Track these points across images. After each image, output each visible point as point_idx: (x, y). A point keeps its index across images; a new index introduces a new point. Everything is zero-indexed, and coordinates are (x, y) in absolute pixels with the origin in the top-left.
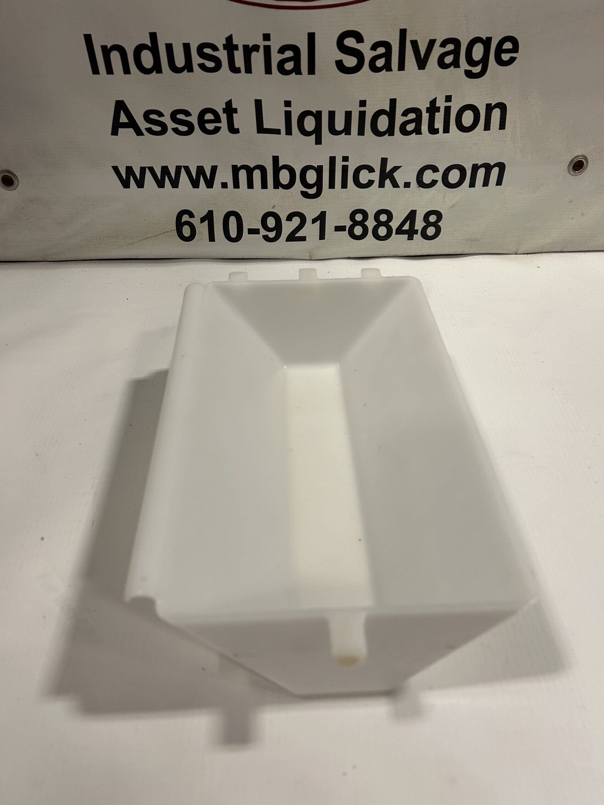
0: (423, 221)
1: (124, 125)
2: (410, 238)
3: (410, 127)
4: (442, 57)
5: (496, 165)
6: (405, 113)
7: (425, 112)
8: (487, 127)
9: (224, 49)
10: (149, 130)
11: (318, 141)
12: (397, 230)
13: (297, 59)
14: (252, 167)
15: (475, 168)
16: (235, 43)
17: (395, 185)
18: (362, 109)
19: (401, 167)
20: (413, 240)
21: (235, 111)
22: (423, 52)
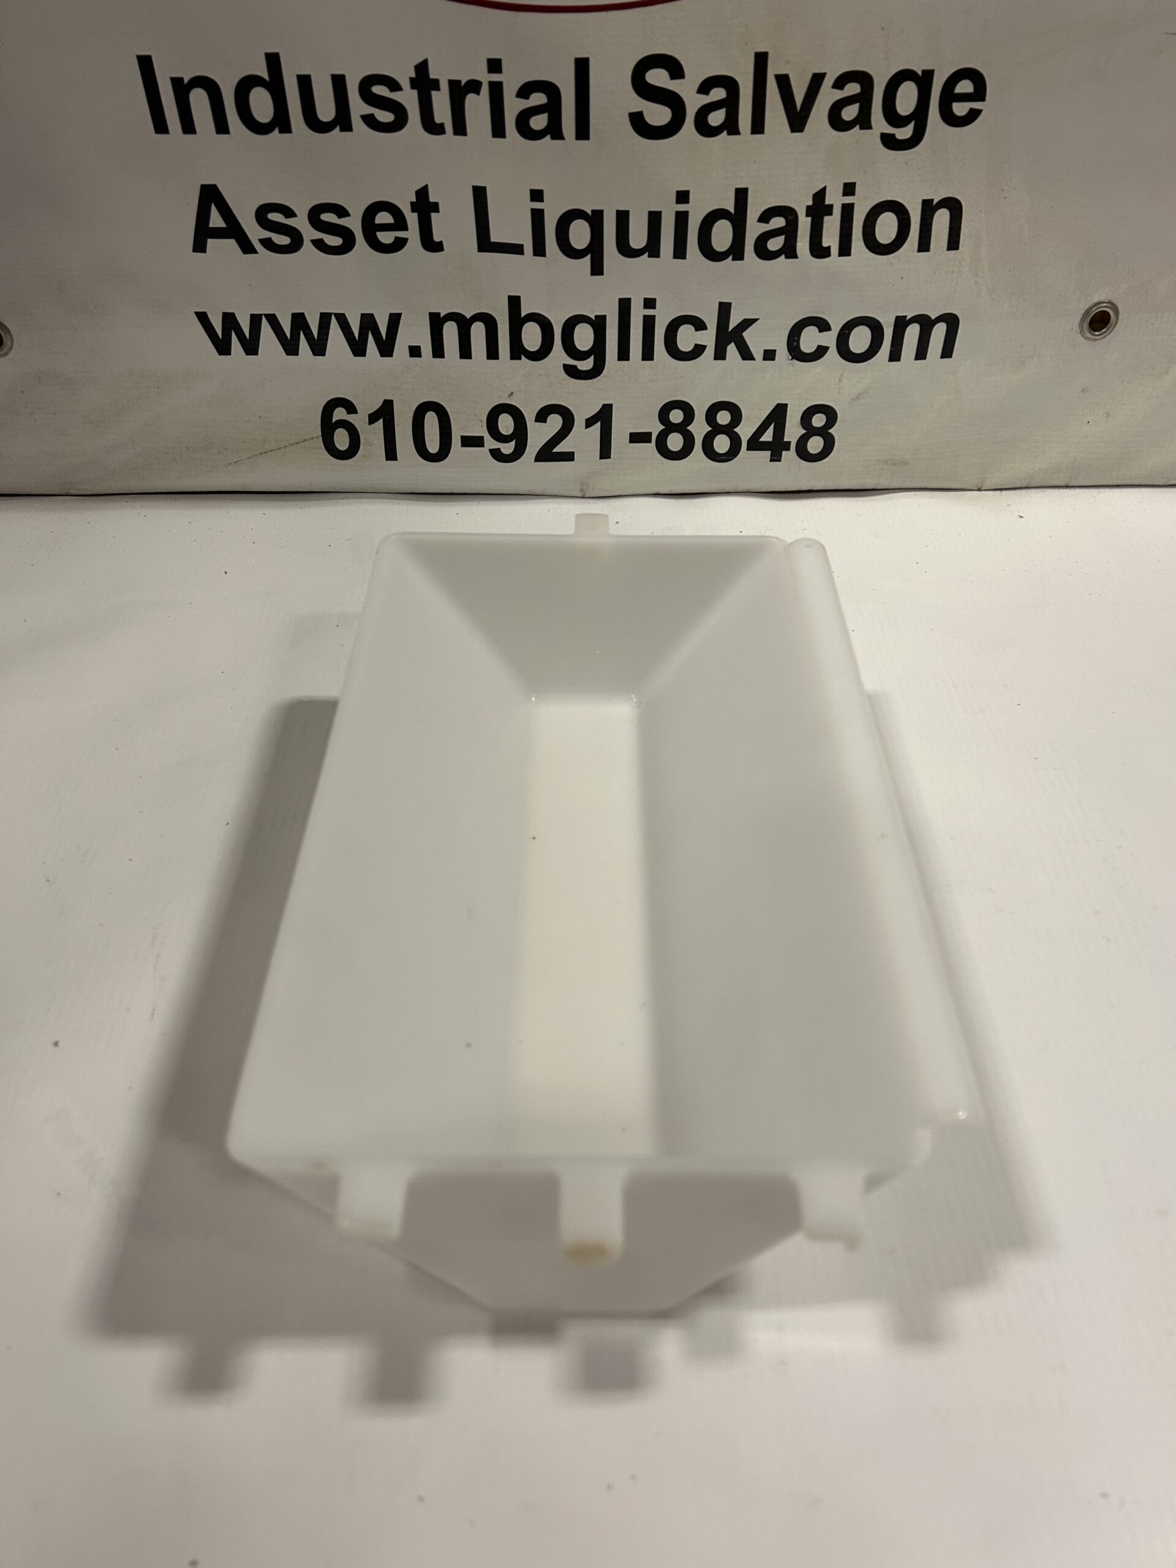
0: (801, 426)
1: (218, 234)
2: (775, 458)
3: (775, 244)
4: (836, 110)
5: (940, 319)
6: (765, 217)
7: (804, 214)
8: (924, 245)
9: (413, 87)
10: (267, 244)
11: (597, 269)
12: (749, 441)
13: (553, 108)
14: (468, 318)
15: (901, 324)
16: (432, 76)
17: (746, 354)
18: (682, 207)
19: (756, 320)
20: (780, 461)
21: (435, 207)
22: (799, 99)
